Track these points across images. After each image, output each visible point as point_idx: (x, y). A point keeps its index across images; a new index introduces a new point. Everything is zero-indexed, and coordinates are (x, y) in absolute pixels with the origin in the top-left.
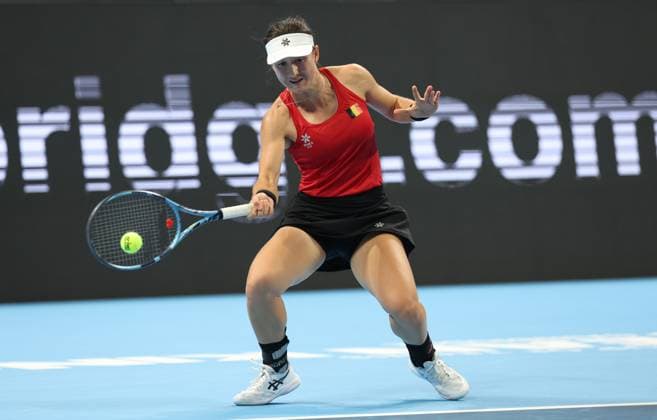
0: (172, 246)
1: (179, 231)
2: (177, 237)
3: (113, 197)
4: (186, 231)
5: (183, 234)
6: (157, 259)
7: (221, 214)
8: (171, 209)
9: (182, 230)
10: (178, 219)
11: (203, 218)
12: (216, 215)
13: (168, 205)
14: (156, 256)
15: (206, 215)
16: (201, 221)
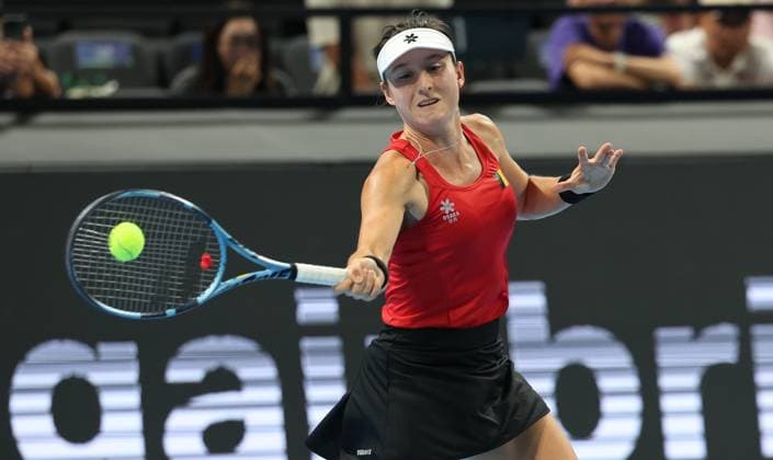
0: (201, 298)
1: (217, 280)
2: (213, 286)
3: (127, 194)
4: (231, 282)
5: (224, 285)
6: (171, 312)
7: (294, 271)
8: (216, 240)
9: (224, 279)
10: (223, 259)
11: (263, 269)
12: (287, 270)
13: (213, 233)
14: (169, 307)
15: (271, 266)
16: (260, 274)
